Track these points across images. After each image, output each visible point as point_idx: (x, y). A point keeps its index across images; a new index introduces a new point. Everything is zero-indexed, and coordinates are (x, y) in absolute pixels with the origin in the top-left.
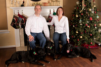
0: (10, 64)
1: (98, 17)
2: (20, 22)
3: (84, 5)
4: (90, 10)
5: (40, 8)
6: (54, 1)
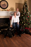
4: (28, 13)
6: (12, 9)
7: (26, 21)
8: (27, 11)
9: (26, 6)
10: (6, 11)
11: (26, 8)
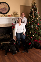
4: (38, 19)
6: (15, 14)
7: (35, 31)
8: (36, 16)
9: (35, 9)
10: (6, 16)
11: (34, 12)
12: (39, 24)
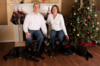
0: (8, 59)
1: (96, 15)
2: (19, 18)
3: (82, 4)
4: (88, 8)
5: (38, 6)
8: (87, 4)
10: (39, 2)
12: (89, 18)
